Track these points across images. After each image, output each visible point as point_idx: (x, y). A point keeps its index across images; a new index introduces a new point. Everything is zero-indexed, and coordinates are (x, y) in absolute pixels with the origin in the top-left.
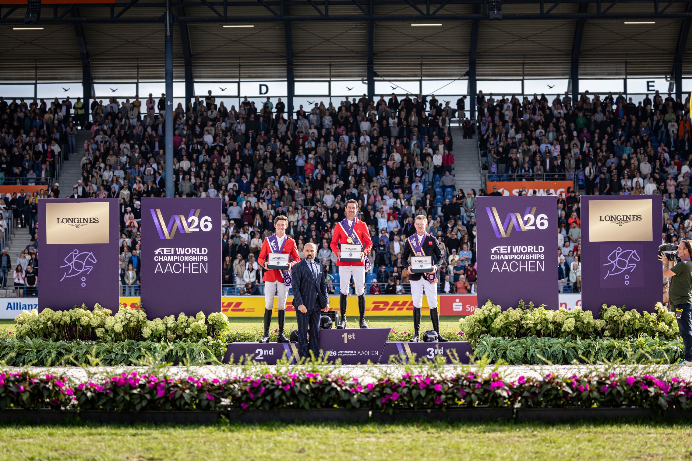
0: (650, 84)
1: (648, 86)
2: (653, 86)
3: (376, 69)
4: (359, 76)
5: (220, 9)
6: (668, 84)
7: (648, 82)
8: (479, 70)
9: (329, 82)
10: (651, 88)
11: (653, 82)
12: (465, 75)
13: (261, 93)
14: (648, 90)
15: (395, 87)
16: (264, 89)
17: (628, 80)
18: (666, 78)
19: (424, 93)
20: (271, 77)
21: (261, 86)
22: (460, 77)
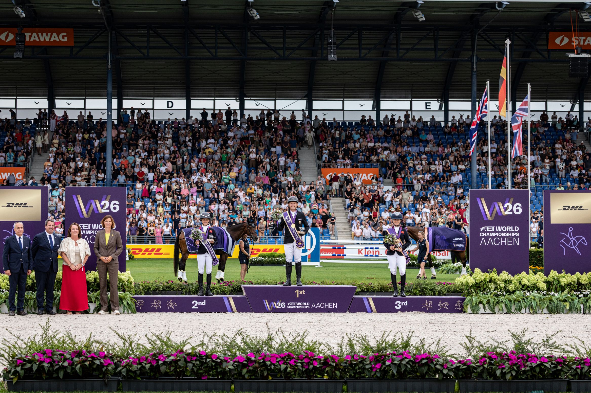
0: (428, 104)
1: (426, 106)
2: (430, 106)
3: (245, 92)
4: (234, 97)
5: (145, 51)
6: (438, 104)
7: (426, 103)
8: (314, 94)
9: (214, 100)
10: (428, 107)
11: (430, 103)
12: (305, 97)
13: (168, 107)
14: (426, 108)
15: (258, 104)
16: (170, 104)
17: (413, 102)
18: (438, 101)
19: (277, 108)
20: (175, 97)
21: (168, 102)
22: (302, 98)
